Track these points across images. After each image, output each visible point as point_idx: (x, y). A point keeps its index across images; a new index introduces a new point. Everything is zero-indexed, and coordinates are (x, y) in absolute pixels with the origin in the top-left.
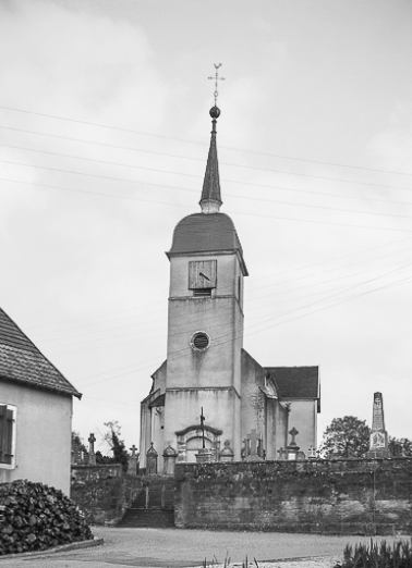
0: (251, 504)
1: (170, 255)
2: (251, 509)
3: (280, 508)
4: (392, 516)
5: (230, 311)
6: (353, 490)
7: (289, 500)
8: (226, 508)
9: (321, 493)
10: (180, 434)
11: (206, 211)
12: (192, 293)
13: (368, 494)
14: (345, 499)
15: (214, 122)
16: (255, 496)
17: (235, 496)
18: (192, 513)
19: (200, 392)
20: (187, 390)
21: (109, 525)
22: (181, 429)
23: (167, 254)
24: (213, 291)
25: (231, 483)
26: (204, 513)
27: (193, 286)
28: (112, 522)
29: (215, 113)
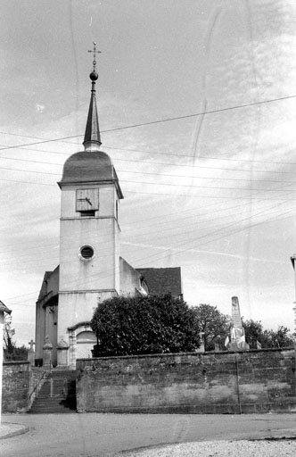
0: (140, 391)
1: (60, 185)
2: (141, 395)
3: (163, 393)
4: (253, 397)
5: (111, 229)
6: (220, 377)
7: (171, 386)
8: (119, 395)
9: (196, 380)
10: (71, 330)
11: (88, 149)
12: (79, 214)
13: (233, 380)
14: (215, 384)
15: (93, 83)
16: (143, 384)
17: (126, 385)
18: (91, 400)
19: (88, 295)
20: (76, 292)
21: (20, 413)
22: (71, 325)
23: (59, 184)
24: (96, 213)
25: (123, 374)
26: (101, 400)
27: (80, 209)
28: (23, 409)
29: (93, 77)
